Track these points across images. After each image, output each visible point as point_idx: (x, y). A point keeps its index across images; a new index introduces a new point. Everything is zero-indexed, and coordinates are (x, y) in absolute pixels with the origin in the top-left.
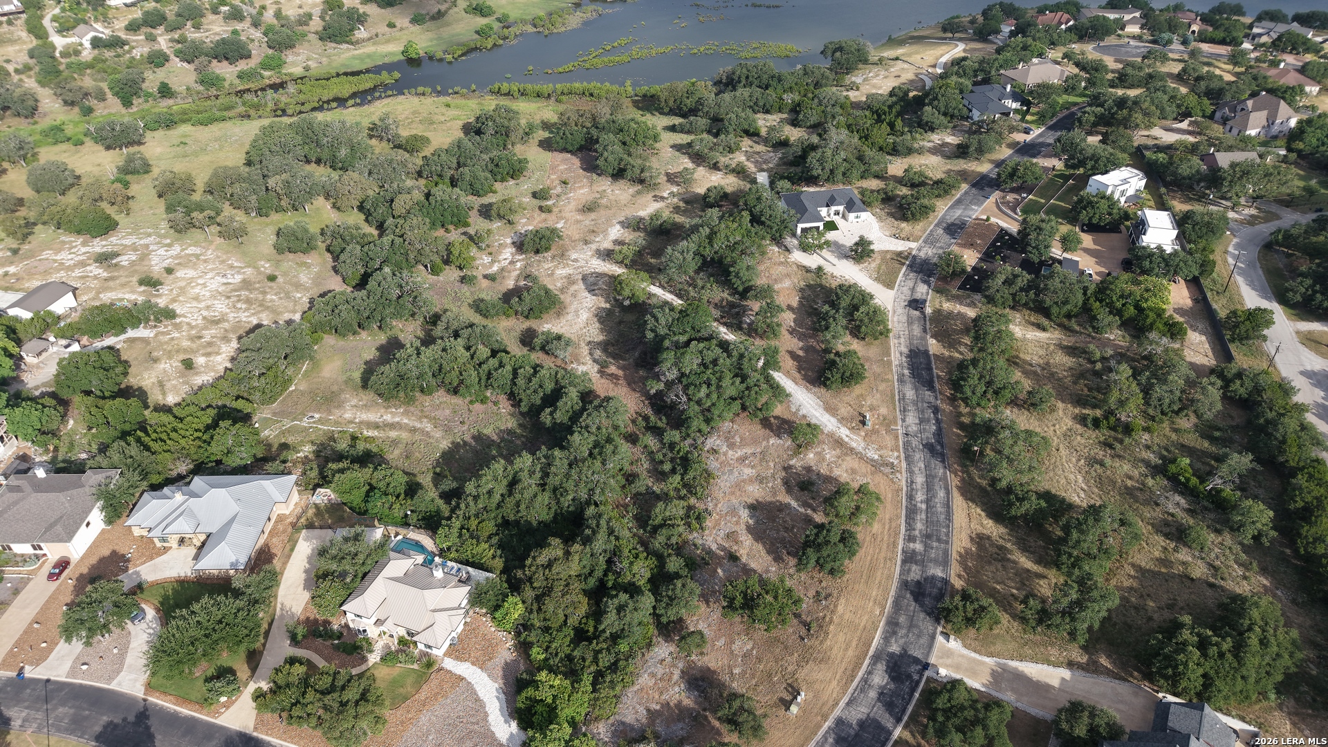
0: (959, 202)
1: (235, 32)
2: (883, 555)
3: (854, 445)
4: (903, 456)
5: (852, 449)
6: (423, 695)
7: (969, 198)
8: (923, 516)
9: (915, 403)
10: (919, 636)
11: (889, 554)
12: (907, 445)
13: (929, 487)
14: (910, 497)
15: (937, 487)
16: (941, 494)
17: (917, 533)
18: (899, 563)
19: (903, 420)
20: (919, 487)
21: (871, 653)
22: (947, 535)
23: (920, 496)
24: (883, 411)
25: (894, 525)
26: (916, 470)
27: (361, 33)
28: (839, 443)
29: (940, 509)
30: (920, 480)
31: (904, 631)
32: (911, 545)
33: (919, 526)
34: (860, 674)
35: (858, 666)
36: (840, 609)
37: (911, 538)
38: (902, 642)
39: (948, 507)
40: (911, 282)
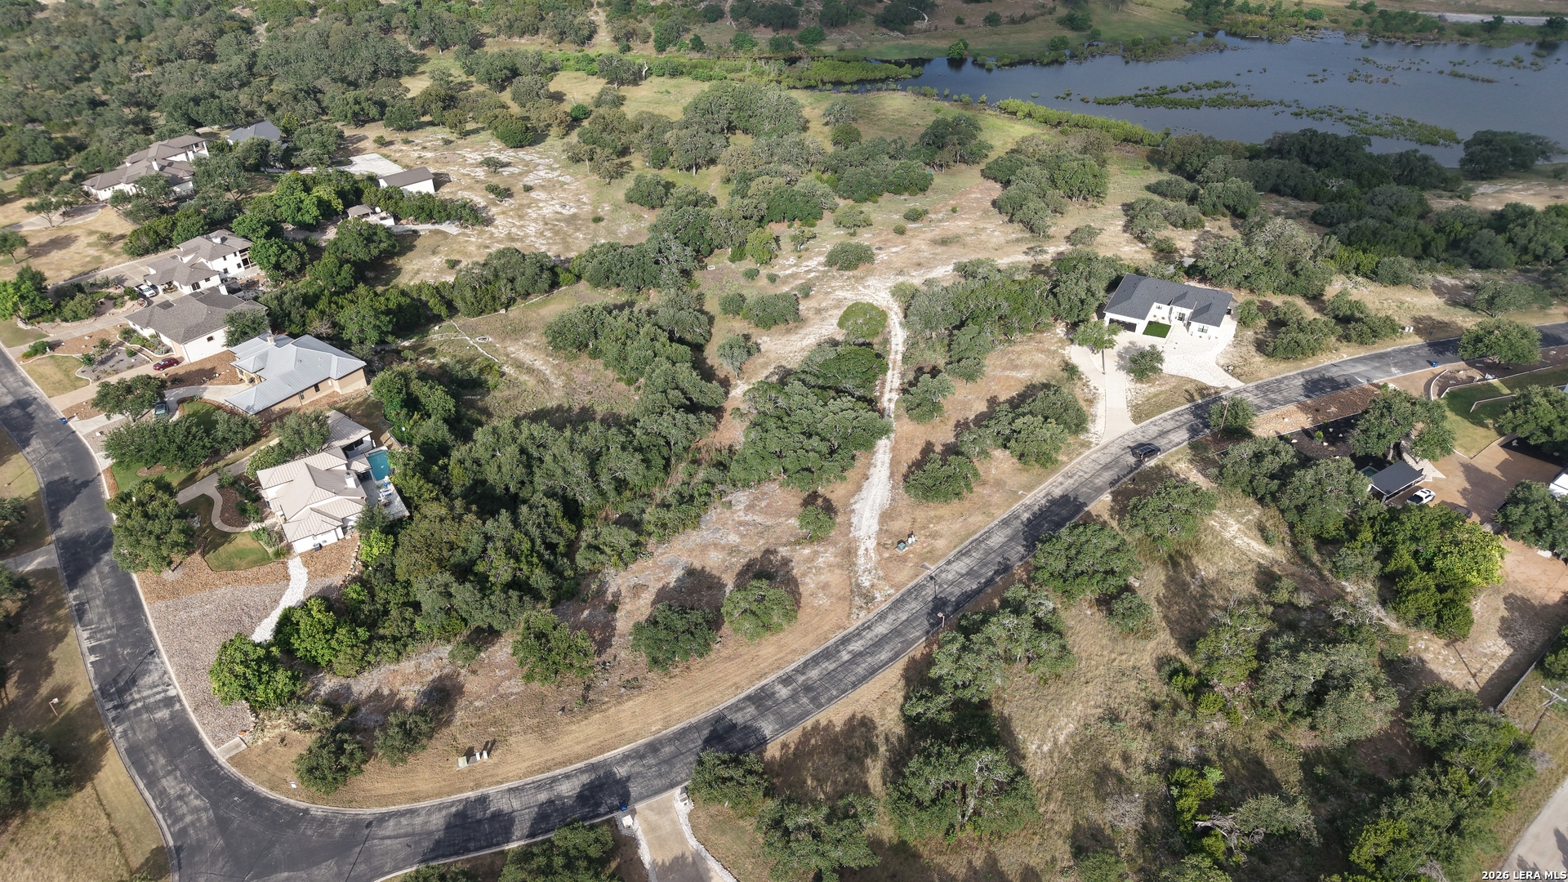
0: (1381, 357)
2: (737, 679)
3: (861, 561)
4: (898, 595)
5: (852, 565)
6: (249, 573)
7: (1404, 357)
8: (832, 667)
9: (989, 552)
10: (660, 776)
11: (743, 682)
12: (919, 588)
13: (879, 643)
14: (845, 641)
15: (887, 648)
16: (884, 656)
17: (801, 679)
18: (742, 696)
19: (949, 563)
20: (869, 636)
21: (594, 760)
23: (856, 646)
24: (940, 543)
25: (788, 657)
26: (891, 618)
28: (848, 553)
29: (860, 670)
30: (881, 629)
32: (779, 687)
33: (814, 673)
34: (558, 772)
35: (563, 764)
36: (630, 705)
37: (786, 681)
38: (637, 769)
39: (873, 672)
40: (1170, 425)
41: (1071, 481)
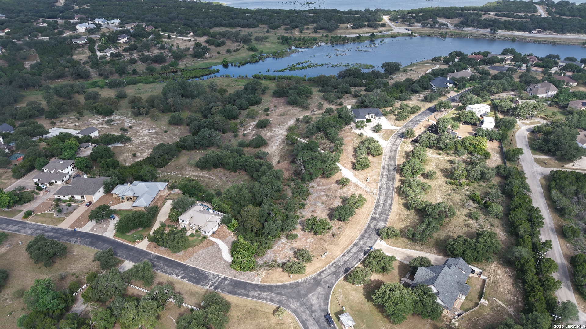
0: (420, 115)
1: (162, 53)
2: (364, 217)
3: (361, 186)
4: (378, 190)
5: (361, 188)
6: (201, 245)
7: (424, 114)
8: (381, 207)
9: (387, 175)
10: (371, 240)
11: (366, 217)
12: (381, 187)
13: (386, 199)
14: (378, 202)
15: (388, 200)
16: (389, 202)
17: (378, 212)
18: (369, 220)
19: (381, 180)
20: (382, 199)
21: (353, 243)
22: (389, 213)
23: (381, 202)
24: (375, 177)
25: (370, 209)
26: (382, 194)
27: (207, 55)
28: (357, 186)
29: (388, 206)
30: (383, 197)
31: (366, 238)
32: (375, 215)
33: (379, 210)
34: (348, 249)
35: (348, 246)
36: (346, 231)
37: (375, 213)
38: (365, 241)
39: (391, 205)
40: (394, 140)
41: (387, 157)
